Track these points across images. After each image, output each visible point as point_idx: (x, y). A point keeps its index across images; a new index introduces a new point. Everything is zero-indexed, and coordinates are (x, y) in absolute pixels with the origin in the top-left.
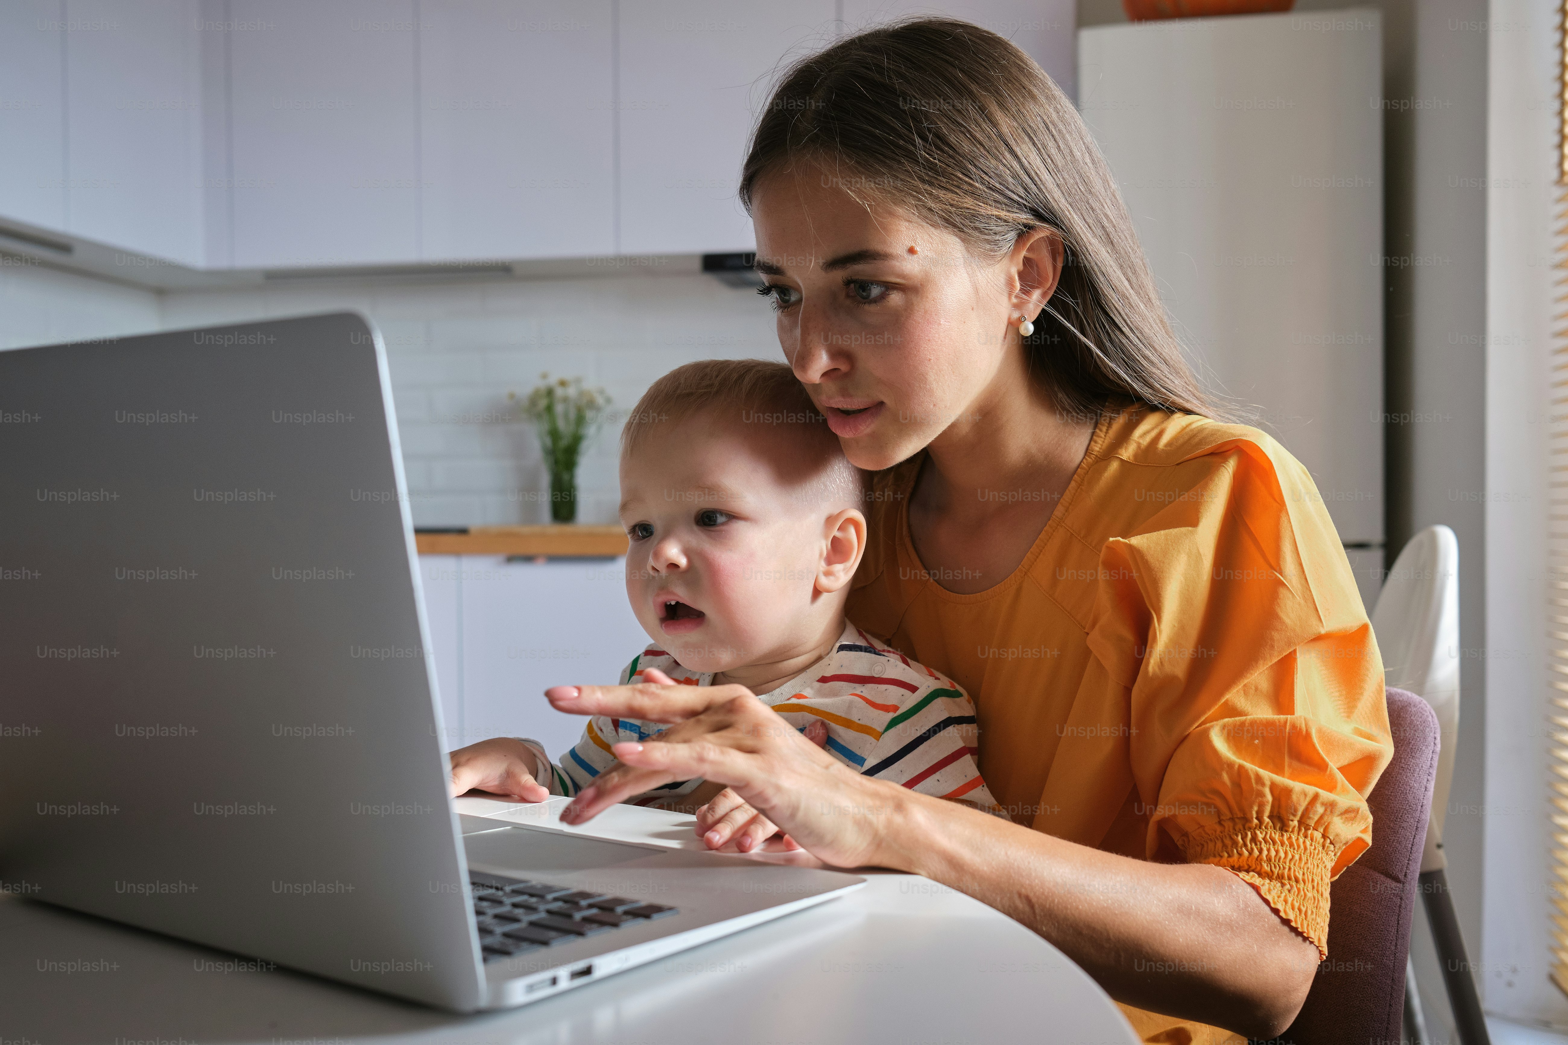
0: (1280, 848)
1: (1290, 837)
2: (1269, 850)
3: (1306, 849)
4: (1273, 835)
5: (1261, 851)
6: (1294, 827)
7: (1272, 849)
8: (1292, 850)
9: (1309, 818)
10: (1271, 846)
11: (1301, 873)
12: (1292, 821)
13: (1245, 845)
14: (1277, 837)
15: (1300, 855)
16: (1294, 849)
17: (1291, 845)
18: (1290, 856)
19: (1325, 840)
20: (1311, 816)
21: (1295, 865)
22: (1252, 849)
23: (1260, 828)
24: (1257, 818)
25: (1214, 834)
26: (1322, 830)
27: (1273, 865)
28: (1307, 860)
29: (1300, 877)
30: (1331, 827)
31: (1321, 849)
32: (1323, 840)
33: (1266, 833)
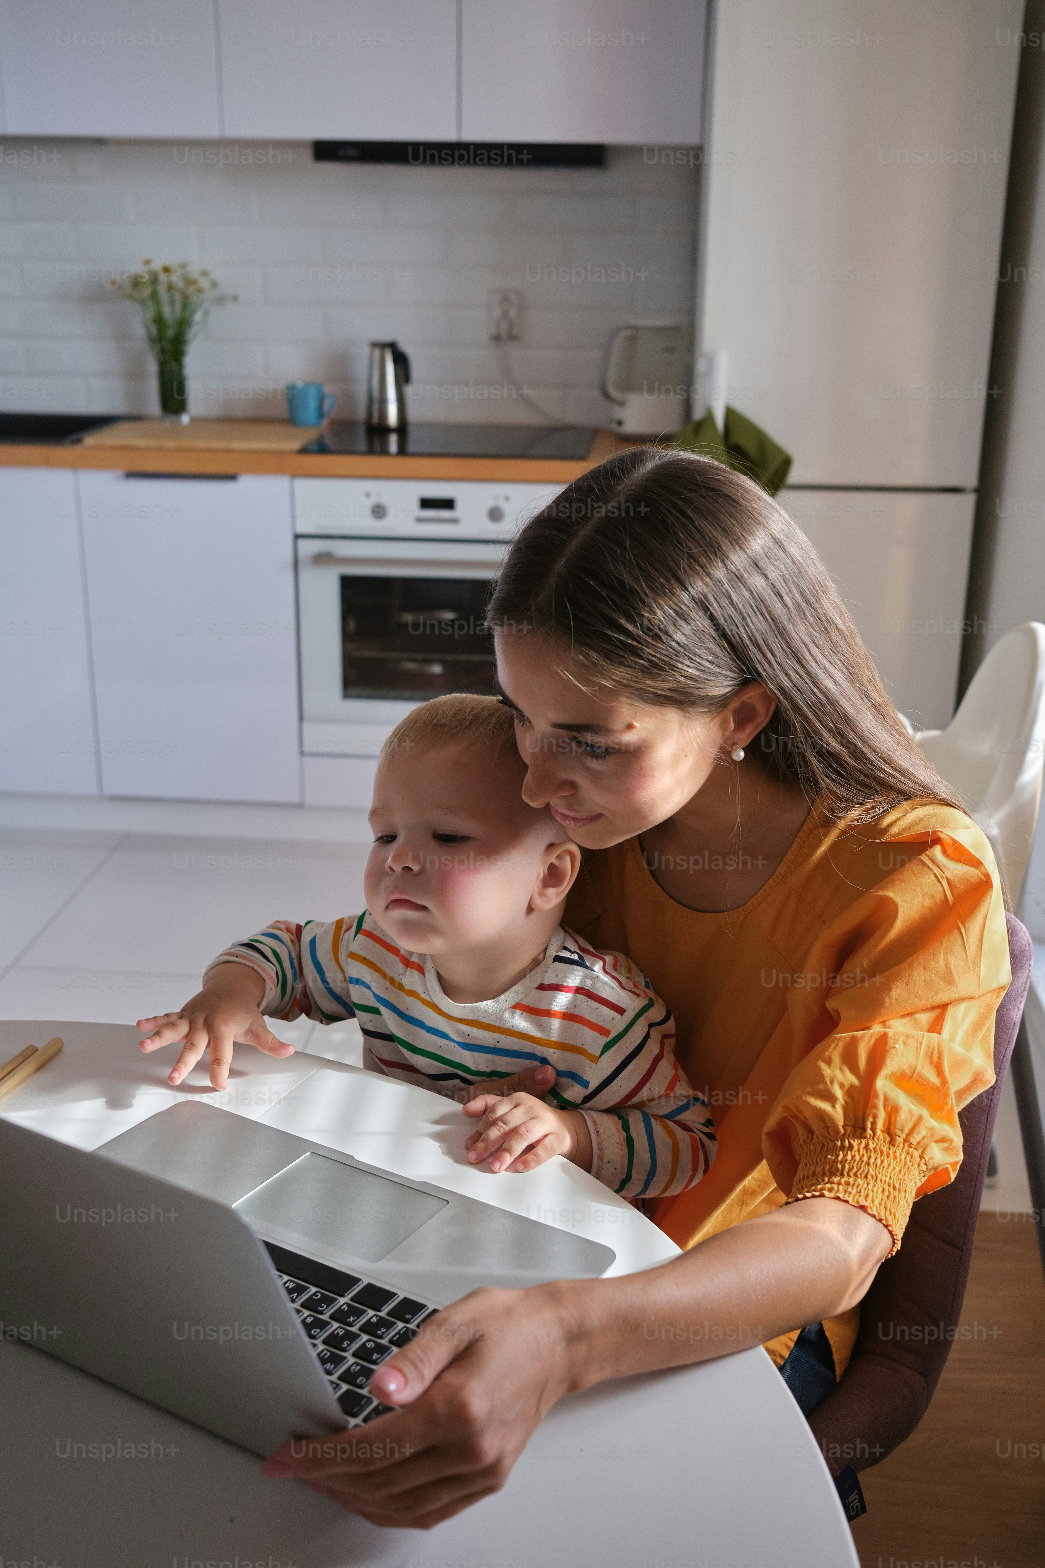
0: (886, 1158)
1: (895, 1152)
2: (876, 1159)
3: (905, 1163)
4: (882, 1147)
5: (870, 1158)
6: (900, 1143)
7: (879, 1158)
8: (895, 1163)
9: (914, 1137)
10: (879, 1156)
11: (898, 1183)
12: (899, 1137)
13: (859, 1151)
14: (885, 1149)
15: (901, 1168)
16: (897, 1162)
17: (895, 1158)
18: (892, 1167)
19: (921, 1159)
20: (915, 1135)
21: (894, 1175)
22: (863, 1155)
23: (873, 1139)
24: (871, 1129)
25: (835, 1136)
26: (920, 1151)
27: (877, 1172)
28: (905, 1173)
29: (897, 1186)
30: (928, 1149)
31: (916, 1166)
32: (919, 1159)
33: (877, 1144)
